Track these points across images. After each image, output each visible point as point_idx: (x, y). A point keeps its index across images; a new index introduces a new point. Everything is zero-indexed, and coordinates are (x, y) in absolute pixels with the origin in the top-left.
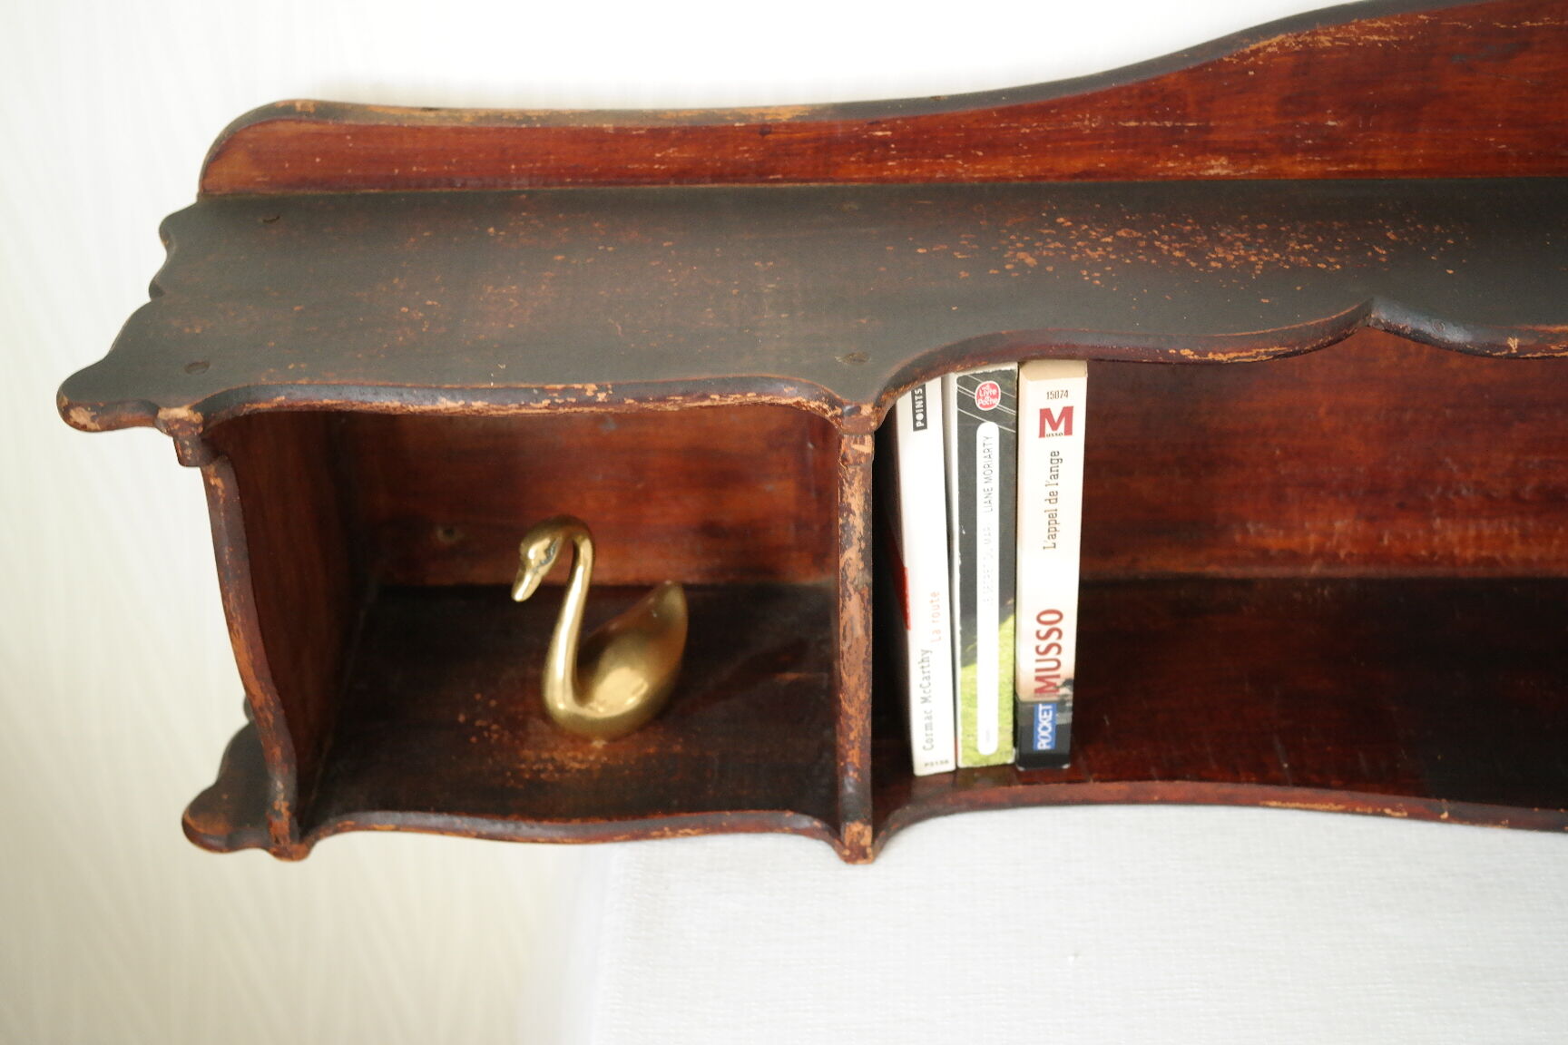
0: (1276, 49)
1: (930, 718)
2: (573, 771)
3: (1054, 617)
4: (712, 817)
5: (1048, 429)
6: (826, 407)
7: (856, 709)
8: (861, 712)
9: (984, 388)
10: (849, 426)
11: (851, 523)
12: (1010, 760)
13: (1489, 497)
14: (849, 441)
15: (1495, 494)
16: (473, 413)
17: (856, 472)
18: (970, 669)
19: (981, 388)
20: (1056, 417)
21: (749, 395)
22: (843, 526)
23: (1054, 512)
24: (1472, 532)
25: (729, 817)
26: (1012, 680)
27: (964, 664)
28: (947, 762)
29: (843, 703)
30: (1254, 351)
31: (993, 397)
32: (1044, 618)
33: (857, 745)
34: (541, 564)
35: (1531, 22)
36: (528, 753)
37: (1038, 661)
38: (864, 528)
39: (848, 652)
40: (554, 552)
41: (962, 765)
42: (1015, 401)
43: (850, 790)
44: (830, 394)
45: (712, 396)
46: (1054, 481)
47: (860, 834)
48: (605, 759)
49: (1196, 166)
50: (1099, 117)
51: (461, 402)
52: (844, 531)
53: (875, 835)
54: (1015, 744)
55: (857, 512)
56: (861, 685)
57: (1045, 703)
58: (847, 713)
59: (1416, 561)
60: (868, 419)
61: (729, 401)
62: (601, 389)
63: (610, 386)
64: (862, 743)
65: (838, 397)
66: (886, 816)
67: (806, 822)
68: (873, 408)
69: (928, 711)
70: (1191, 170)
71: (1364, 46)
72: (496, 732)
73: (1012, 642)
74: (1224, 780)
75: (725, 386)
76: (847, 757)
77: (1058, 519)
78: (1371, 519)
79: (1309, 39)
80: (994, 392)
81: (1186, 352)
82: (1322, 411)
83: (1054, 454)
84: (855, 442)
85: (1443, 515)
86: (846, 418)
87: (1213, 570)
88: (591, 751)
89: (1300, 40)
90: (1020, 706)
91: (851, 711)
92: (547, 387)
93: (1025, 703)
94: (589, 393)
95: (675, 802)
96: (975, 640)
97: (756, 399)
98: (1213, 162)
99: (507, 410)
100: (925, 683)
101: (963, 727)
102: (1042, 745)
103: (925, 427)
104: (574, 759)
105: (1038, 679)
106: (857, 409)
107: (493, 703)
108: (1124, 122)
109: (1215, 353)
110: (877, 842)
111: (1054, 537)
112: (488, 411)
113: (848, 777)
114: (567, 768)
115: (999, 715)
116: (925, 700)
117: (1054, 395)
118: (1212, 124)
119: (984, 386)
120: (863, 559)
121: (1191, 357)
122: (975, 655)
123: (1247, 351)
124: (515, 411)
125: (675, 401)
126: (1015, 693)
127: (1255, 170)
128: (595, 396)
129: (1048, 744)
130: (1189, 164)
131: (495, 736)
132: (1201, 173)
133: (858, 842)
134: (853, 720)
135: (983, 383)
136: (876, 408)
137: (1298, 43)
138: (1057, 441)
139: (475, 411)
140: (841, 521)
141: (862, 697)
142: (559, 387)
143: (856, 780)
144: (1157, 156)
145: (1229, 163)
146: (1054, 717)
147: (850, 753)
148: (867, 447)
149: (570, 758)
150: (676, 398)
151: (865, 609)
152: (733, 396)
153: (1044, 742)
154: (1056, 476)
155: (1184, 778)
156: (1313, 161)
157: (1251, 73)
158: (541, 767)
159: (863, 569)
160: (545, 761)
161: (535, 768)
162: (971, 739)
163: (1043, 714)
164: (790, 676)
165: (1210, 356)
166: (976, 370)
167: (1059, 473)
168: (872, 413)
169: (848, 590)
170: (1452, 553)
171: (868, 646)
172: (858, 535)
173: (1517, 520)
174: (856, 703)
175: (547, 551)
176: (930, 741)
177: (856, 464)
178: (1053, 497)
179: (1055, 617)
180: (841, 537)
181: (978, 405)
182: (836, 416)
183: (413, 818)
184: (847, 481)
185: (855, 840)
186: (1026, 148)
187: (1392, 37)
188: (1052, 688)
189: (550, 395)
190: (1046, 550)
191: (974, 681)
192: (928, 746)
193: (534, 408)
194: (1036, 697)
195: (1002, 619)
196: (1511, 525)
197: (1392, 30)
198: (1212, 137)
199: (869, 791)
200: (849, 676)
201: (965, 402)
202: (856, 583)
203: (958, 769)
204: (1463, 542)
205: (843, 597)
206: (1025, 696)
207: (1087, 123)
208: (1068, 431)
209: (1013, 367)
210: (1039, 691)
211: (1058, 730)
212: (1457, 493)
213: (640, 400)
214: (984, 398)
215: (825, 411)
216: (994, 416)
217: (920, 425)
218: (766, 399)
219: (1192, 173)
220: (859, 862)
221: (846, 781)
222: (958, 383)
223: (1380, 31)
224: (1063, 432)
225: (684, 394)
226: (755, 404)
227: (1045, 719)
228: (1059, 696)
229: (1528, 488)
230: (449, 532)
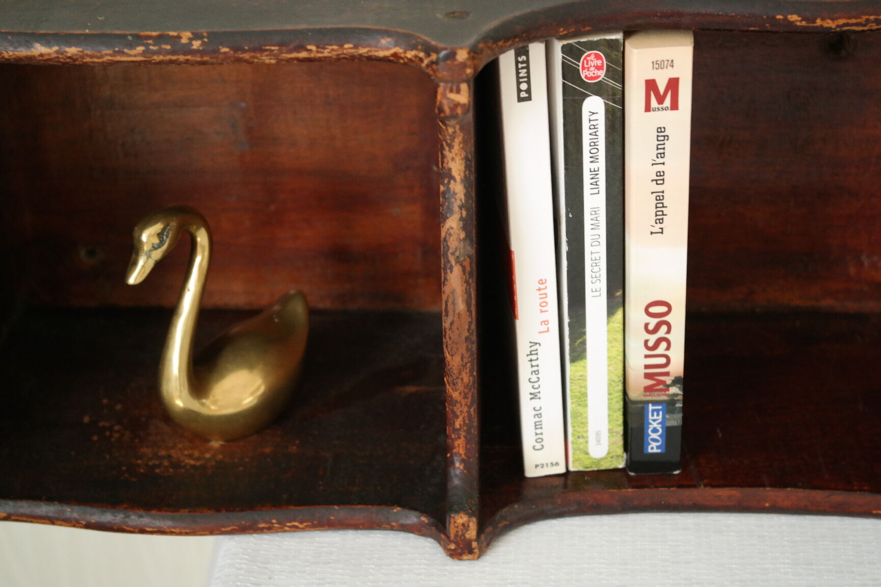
1: (539, 415)
2: (188, 467)
3: (662, 309)
4: (321, 511)
5: (654, 103)
6: (422, 55)
7: (460, 393)
8: (465, 397)
9: (588, 58)
10: (445, 73)
11: (452, 190)
12: (621, 465)
14: (445, 90)
16: (68, 60)
17: (455, 132)
18: (579, 364)
19: (585, 58)
20: (662, 90)
21: (346, 46)
22: (444, 193)
23: (661, 194)
25: (337, 512)
26: (622, 379)
27: (573, 361)
28: (557, 464)
29: (448, 386)
30: (865, 18)
31: (598, 68)
32: (653, 310)
33: (463, 434)
34: (155, 248)
36: (146, 450)
37: (647, 356)
38: (465, 195)
39: (450, 329)
40: (167, 237)
41: (572, 469)
42: (621, 74)
43: (456, 482)
44: (425, 41)
45: (309, 47)
46: (660, 160)
47: (465, 527)
48: (221, 456)
51: (55, 48)
52: (445, 198)
53: (481, 530)
54: (626, 447)
55: (458, 178)
56: (464, 366)
57: (655, 403)
58: (451, 396)
60: (464, 65)
61: (326, 53)
62: (196, 36)
63: (205, 34)
64: (468, 432)
65: (434, 43)
66: (493, 514)
67: (413, 518)
68: (469, 53)
69: (538, 408)
72: (118, 431)
73: (620, 337)
74: (836, 489)
75: (323, 36)
76: (454, 448)
77: (666, 202)
80: (599, 63)
81: (793, 18)
83: (660, 130)
84: (451, 91)
86: (441, 64)
87: (827, 303)
88: (208, 450)
90: (629, 405)
91: (456, 395)
92: (142, 34)
93: (635, 402)
94: (184, 41)
95: (285, 496)
96: (584, 333)
97: (353, 51)
99: (102, 57)
100: (534, 378)
101: (573, 427)
102: (652, 448)
103: (529, 99)
104: (190, 456)
105: (648, 376)
106: (452, 55)
107: (119, 407)
109: (823, 19)
110: (483, 537)
111: (661, 221)
112: (82, 57)
113: (454, 468)
114: (183, 464)
115: (609, 415)
116: (534, 396)
117: (658, 65)
119: (589, 55)
120: (464, 228)
121: (798, 24)
122: (584, 350)
123: (856, 18)
124: (110, 58)
125: (272, 51)
126: (625, 393)
128: (190, 44)
129: (658, 447)
131: (117, 435)
133: (463, 535)
134: (458, 405)
135: (588, 53)
136: (472, 54)
138: (664, 117)
139: (70, 58)
140: (442, 188)
141: (466, 380)
142: (154, 34)
143: (462, 472)
146: (664, 417)
147: (456, 443)
148: (463, 97)
149: (186, 456)
150: (273, 48)
151: (467, 282)
152: (330, 47)
153: (654, 446)
154: (662, 155)
155: (796, 486)
158: (157, 462)
159: (464, 240)
160: (163, 458)
161: (150, 463)
162: (581, 440)
163: (653, 415)
164: (410, 389)
165: (819, 22)
166: (581, 38)
167: (666, 151)
168: (468, 59)
169: (449, 262)
171: (470, 323)
172: (459, 203)
174: (460, 387)
175: (160, 235)
176: (539, 440)
177: (454, 116)
178: (660, 178)
179: (664, 309)
180: (442, 206)
181: (583, 77)
182: (432, 63)
183: (25, 507)
184: (448, 145)
185: (460, 533)
188: (661, 387)
189: (145, 41)
190: (653, 234)
191: (583, 378)
192: (538, 446)
193: (130, 56)
194: (645, 396)
195: (611, 312)
199: (475, 484)
200: (452, 355)
201: (570, 73)
202: (457, 254)
203: (568, 472)
205: (445, 269)
206: (635, 394)
208: (675, 106)
209: (619, 36)
210: (648, 389)
211: (669, 432)
213: (236, 49)
214: (588, 68)
215: (421, 60)
216: (598, 89)
217: (525, 97)
218: (363, 51)
220: (465, 557)
221: (452, 472)
222: (563, 52)
224: (669, 106)
225: (281, 45)
226: (353, 58)
227: (654, 420)
228: (668, 395)
230: (91, 253)
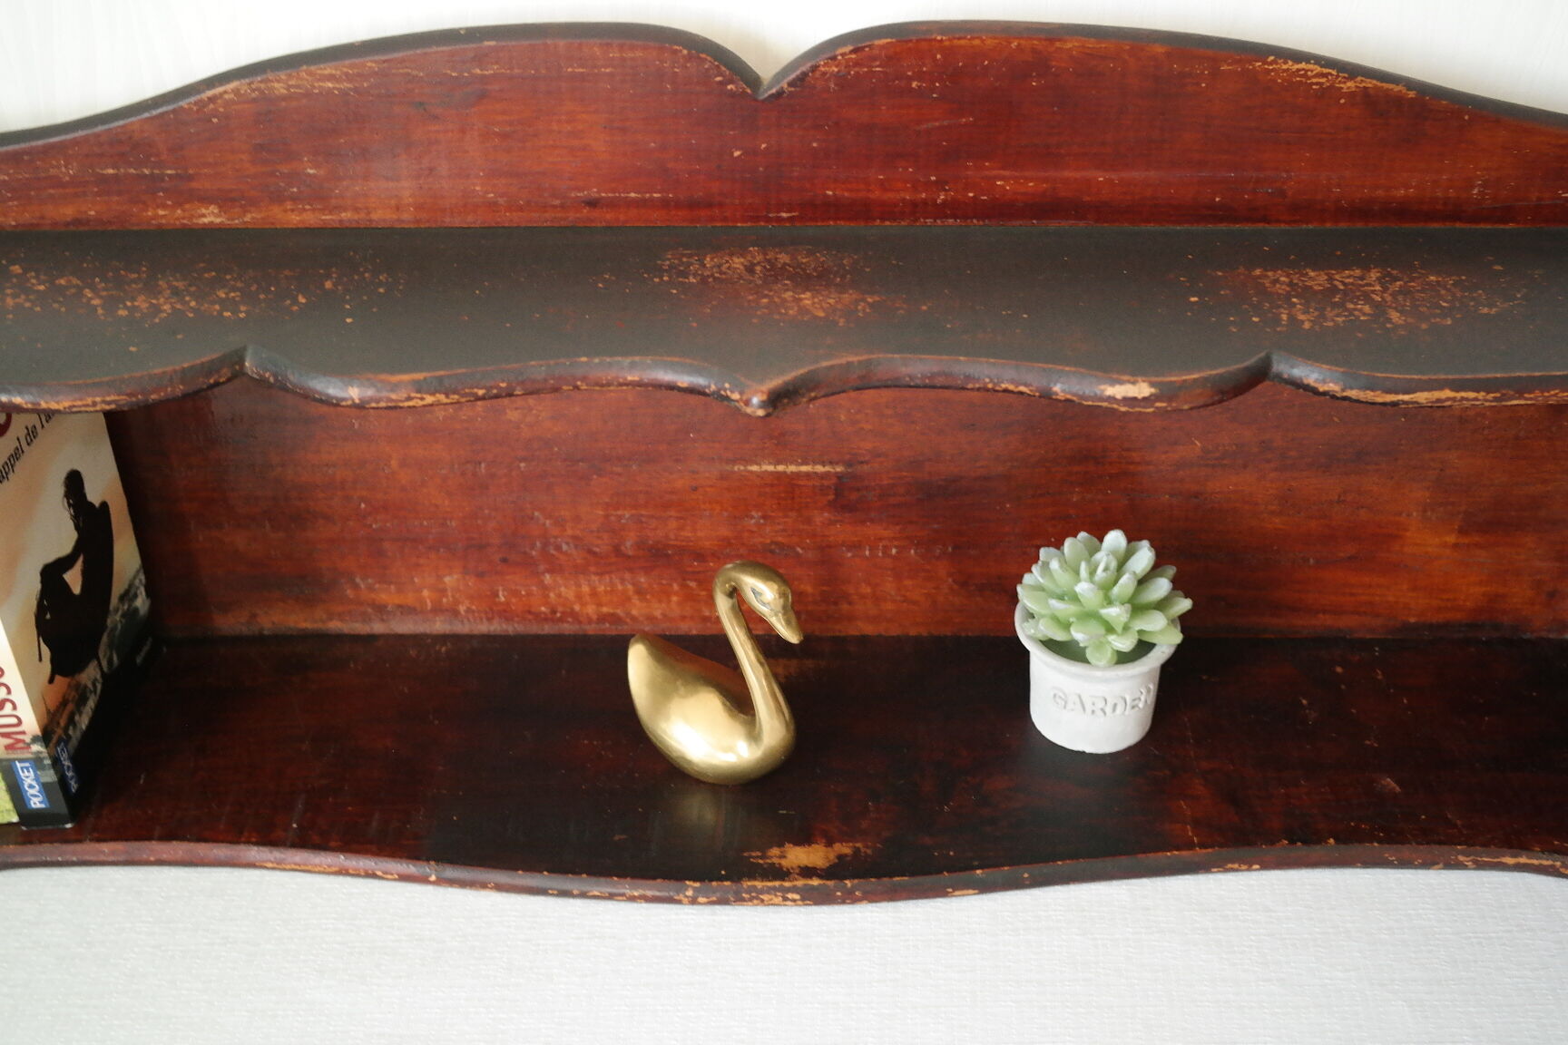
0: (232, 96)
13: (590, 552)
15: (597, 550)
24: (586, 589)
35: (481, 70)
49: (187, 214)
50: (75, 164)
57: (21, 761)
59: (539, 618)
70: (184, 218)
71: (321, 93)
78: (480, 575)
79: (263, 86)
82: (394, 463)
85: (551, 571)
89: (253, 86)
98: (204, 211)
102: (35, 804)
108: (102, 169)
118: (191, 172)
127: (248, 218)
129: (40, 802)
130: (179, 211)
132: (195, 221)
137: (253, 90)
144: (144, 203)
145: (220, 212)
146: (36, 775)
153: (36, 800)
156: (305, 210)
157: (215, 120)
163: (23, 771)
170: (572, 609)
173: (627, 576)
186: (9, 195)
187: (345, 84)
188: (21, 745)
194: (8, 754)
196: (623, 581)
197: (344, 77)
198: (194, 185)
204: (579, 597)
207: (63, 169)
210: (9, 748)
211: (46, 788)
212: (558, 548)
219: (185, 221)
223: (331, 78)
227: (27, 777)
228: (32, 753)
229: (628, 544)
